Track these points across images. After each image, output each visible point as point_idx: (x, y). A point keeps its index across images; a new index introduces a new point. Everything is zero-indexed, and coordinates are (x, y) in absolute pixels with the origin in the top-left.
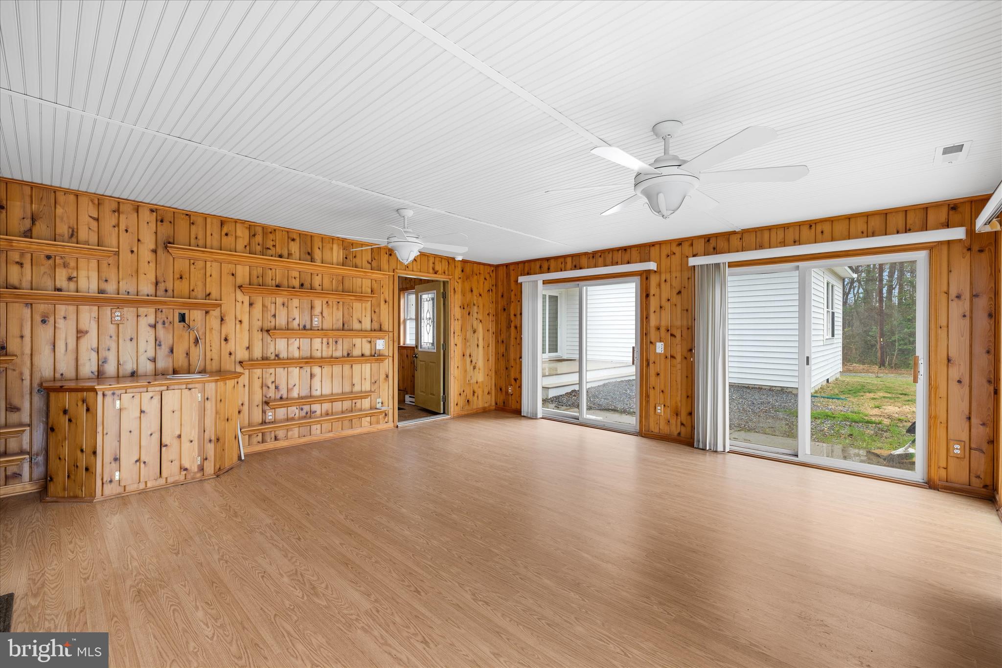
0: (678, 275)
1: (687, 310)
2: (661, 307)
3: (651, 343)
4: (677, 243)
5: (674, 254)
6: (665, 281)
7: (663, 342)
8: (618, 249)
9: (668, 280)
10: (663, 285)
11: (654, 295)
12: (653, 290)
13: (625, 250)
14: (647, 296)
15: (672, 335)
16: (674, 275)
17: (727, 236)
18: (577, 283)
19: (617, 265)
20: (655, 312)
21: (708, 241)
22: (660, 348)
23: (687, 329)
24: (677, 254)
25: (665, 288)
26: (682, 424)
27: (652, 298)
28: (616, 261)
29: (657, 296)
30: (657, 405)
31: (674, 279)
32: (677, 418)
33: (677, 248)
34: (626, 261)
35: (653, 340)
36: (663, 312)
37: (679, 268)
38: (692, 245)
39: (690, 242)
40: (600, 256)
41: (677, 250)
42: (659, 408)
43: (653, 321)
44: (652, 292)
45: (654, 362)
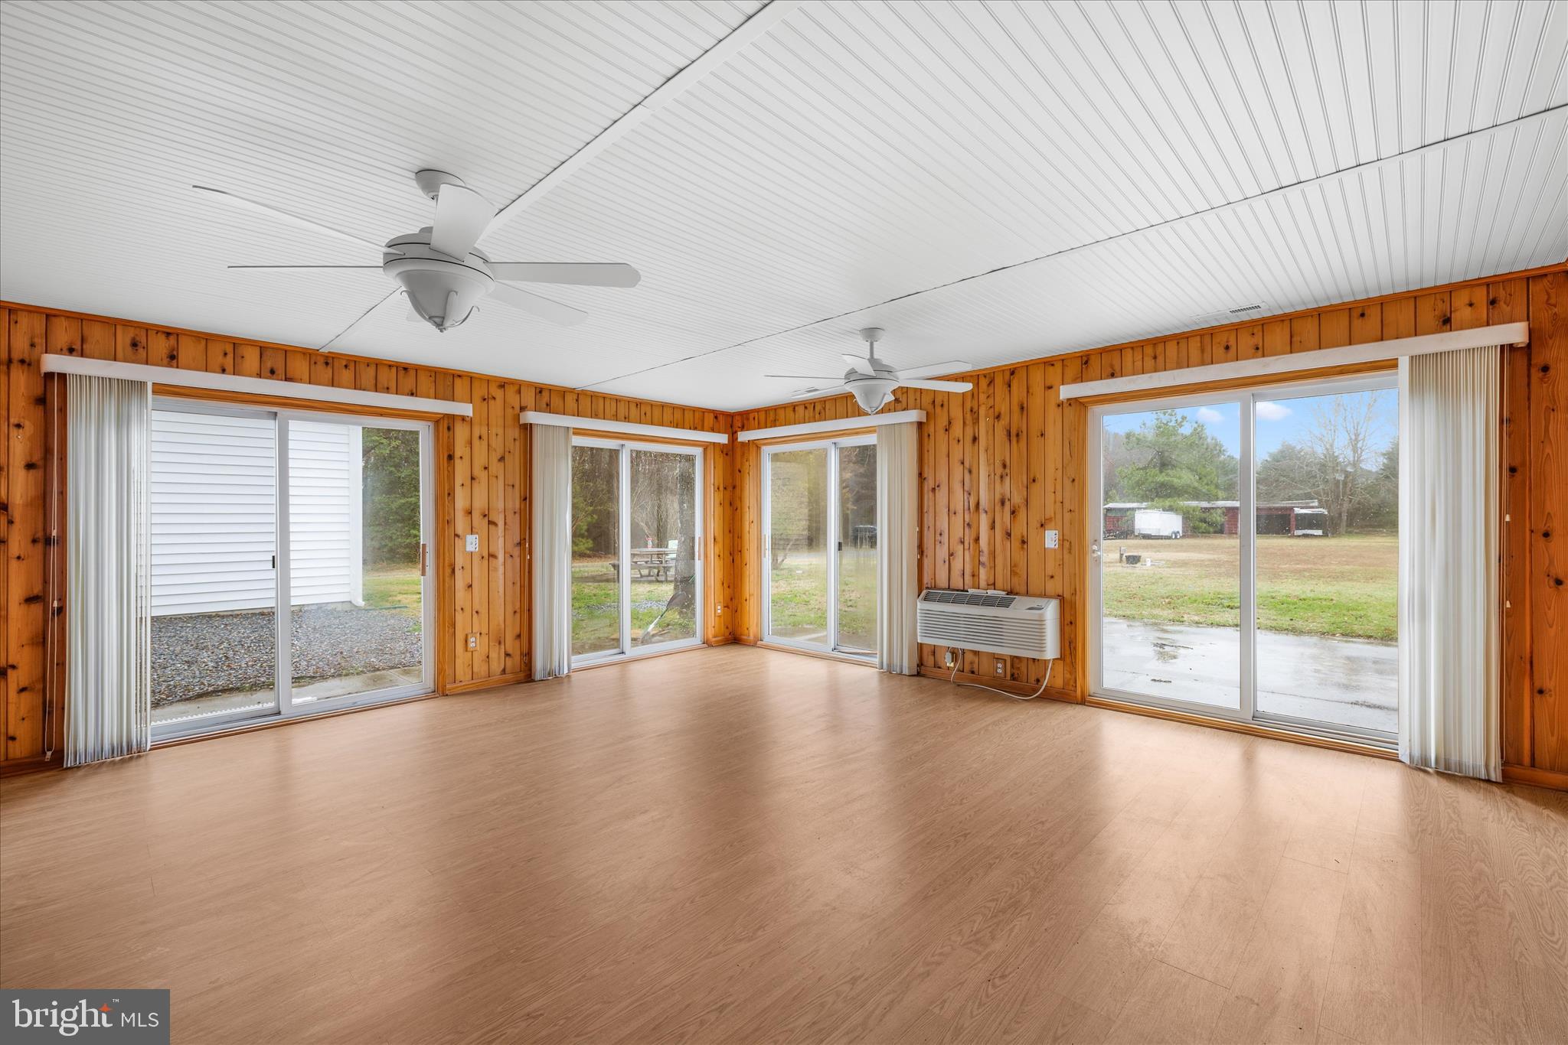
0: (500, 431)
1: (513, 486)
2: (473, 478)
3: (457, 535)
4: (498, 384)
5: (494, 398)
6: (480, 438)
7: (477, 533)
8: (391, 365)
9: (485, 437)
10: (476, 441)
11: (461, 457)
12: (460, 449)
13: (405, 369)
14: (450, 457)
15: (490, 522)
16: (493, 431)
17: (563, 392)
18: (274, 409)
19: (388, 393)
20: (463, 485)
21: (540, 392)
22: (472, 543)
23: (513, 514)
24: (497, 399)
25: (480, 448)
26: (507, 655)
27: (457, 461)
28: (386, 386)
29: (467, 458)
30: (469, 636)
31: (494, 437)
32: (500, 648)
33: (499, 390)
34: (407, 390)
35: (459, 531)
36: (475, 484)
37: (501, 422)
38: (519, 392)
39: (517, 387)
40: (346, 366)
41: (498, 394)
42: (473, 639)
43: (461, 501)
44: (458, 454)
45: (463, 567)
